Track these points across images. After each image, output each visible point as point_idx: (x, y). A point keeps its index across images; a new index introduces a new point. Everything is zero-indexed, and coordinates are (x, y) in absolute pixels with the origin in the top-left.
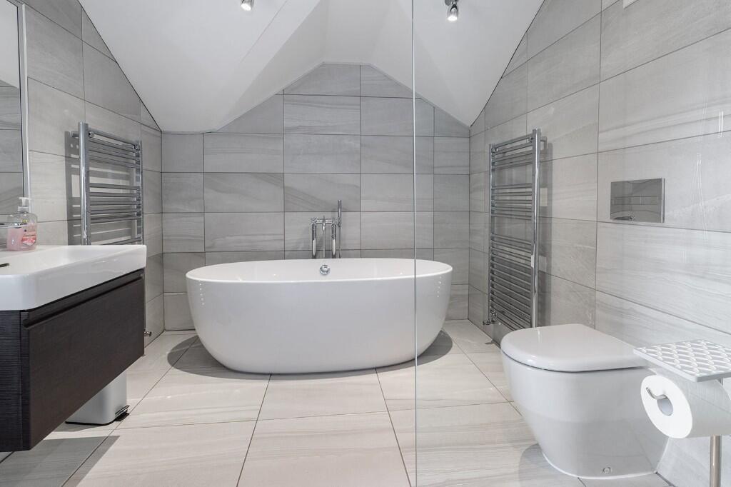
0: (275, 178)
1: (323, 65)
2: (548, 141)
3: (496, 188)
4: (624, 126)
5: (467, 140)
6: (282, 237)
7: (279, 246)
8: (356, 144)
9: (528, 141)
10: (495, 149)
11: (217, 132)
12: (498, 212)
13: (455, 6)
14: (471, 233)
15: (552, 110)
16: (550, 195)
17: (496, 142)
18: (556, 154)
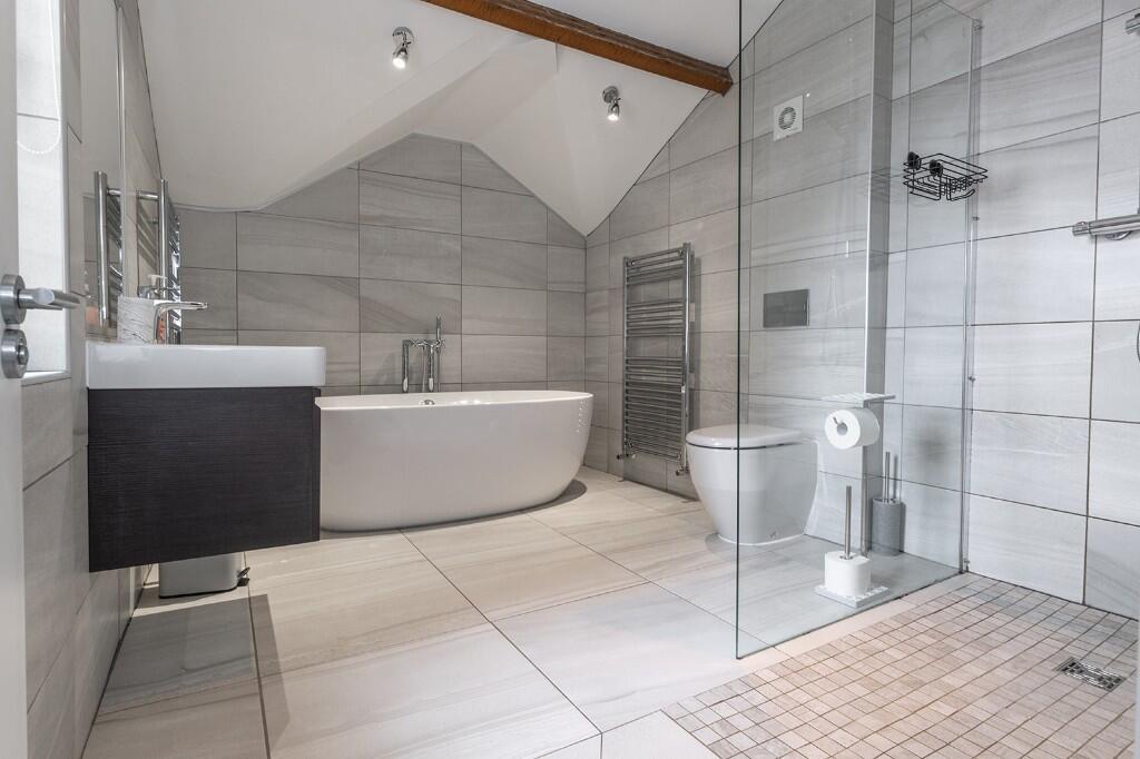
0: (347, 284)
1: (414, 136)
2: (696, 256)
3: (632, 305)
4: (767, 246)
5: (583, 252)
6: (358, 367)
7: (353, 378)
8: (456, 247)
9: (676, 254)
10: (628, 263)
11: (259, 214)
12: (634, 333)
13: (616, 105)
14: (588, 362)
15: (700, 225)
16: (698, 311)
17: (631, 255)
18: (705, 269)
